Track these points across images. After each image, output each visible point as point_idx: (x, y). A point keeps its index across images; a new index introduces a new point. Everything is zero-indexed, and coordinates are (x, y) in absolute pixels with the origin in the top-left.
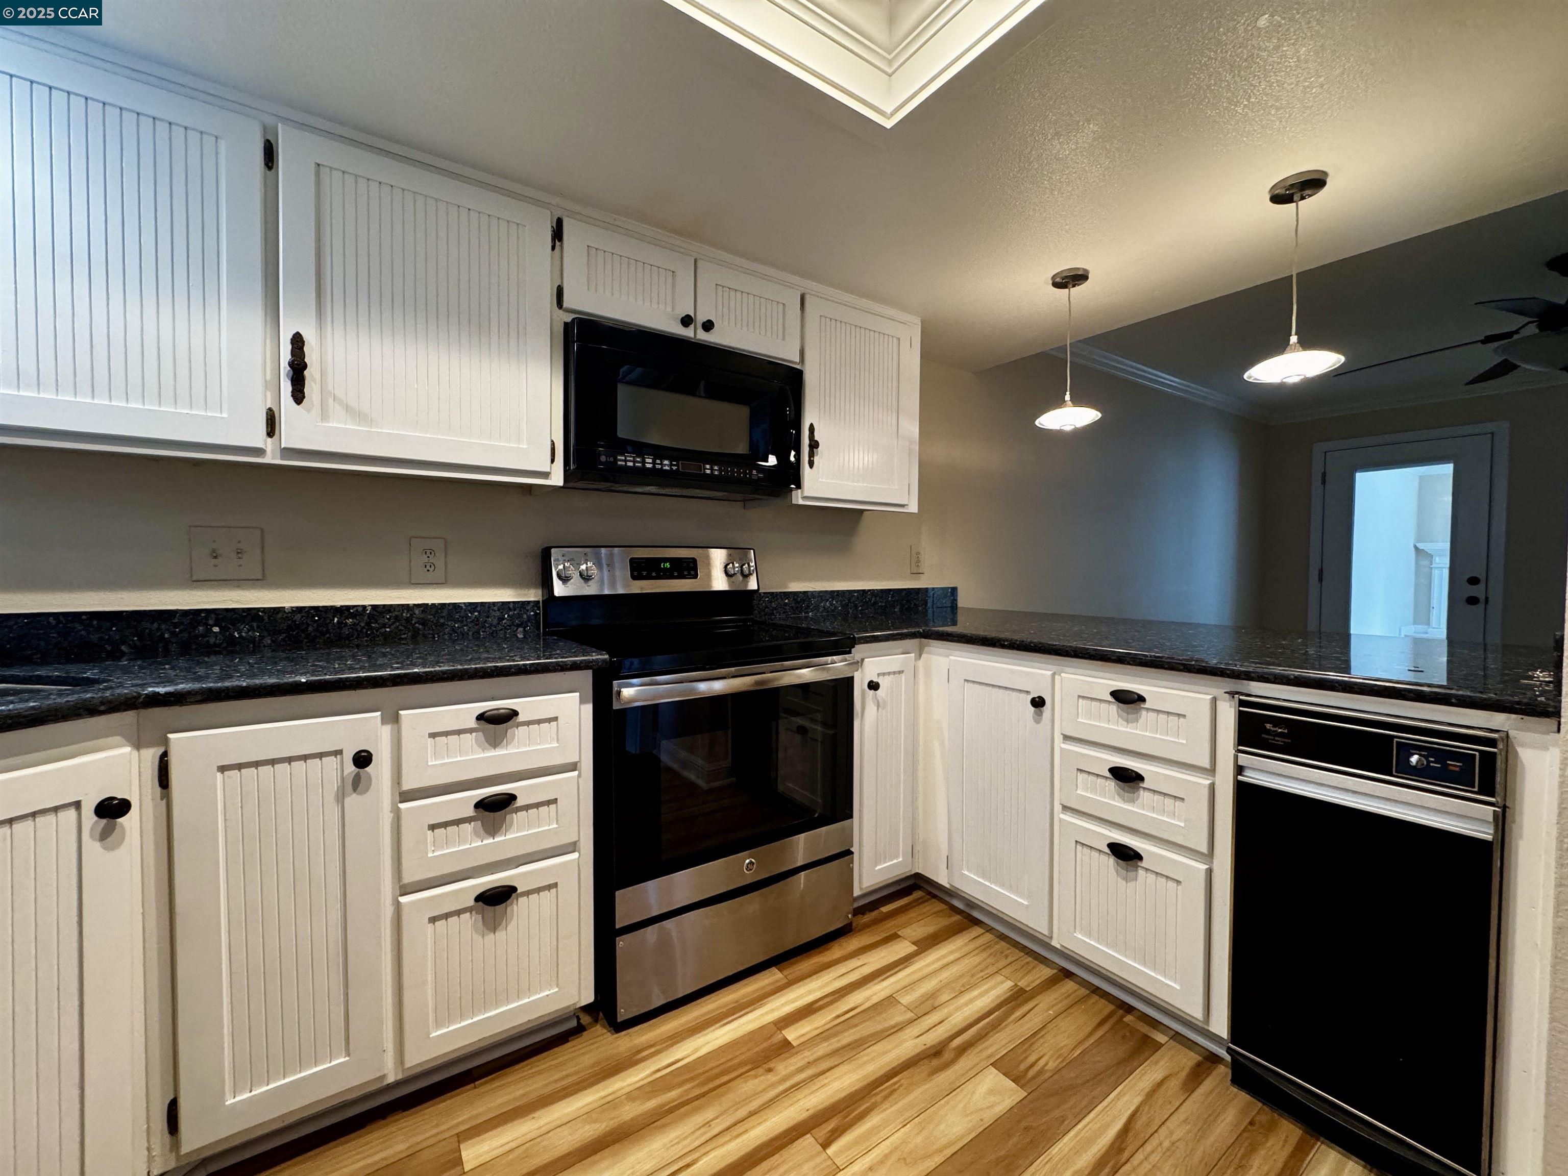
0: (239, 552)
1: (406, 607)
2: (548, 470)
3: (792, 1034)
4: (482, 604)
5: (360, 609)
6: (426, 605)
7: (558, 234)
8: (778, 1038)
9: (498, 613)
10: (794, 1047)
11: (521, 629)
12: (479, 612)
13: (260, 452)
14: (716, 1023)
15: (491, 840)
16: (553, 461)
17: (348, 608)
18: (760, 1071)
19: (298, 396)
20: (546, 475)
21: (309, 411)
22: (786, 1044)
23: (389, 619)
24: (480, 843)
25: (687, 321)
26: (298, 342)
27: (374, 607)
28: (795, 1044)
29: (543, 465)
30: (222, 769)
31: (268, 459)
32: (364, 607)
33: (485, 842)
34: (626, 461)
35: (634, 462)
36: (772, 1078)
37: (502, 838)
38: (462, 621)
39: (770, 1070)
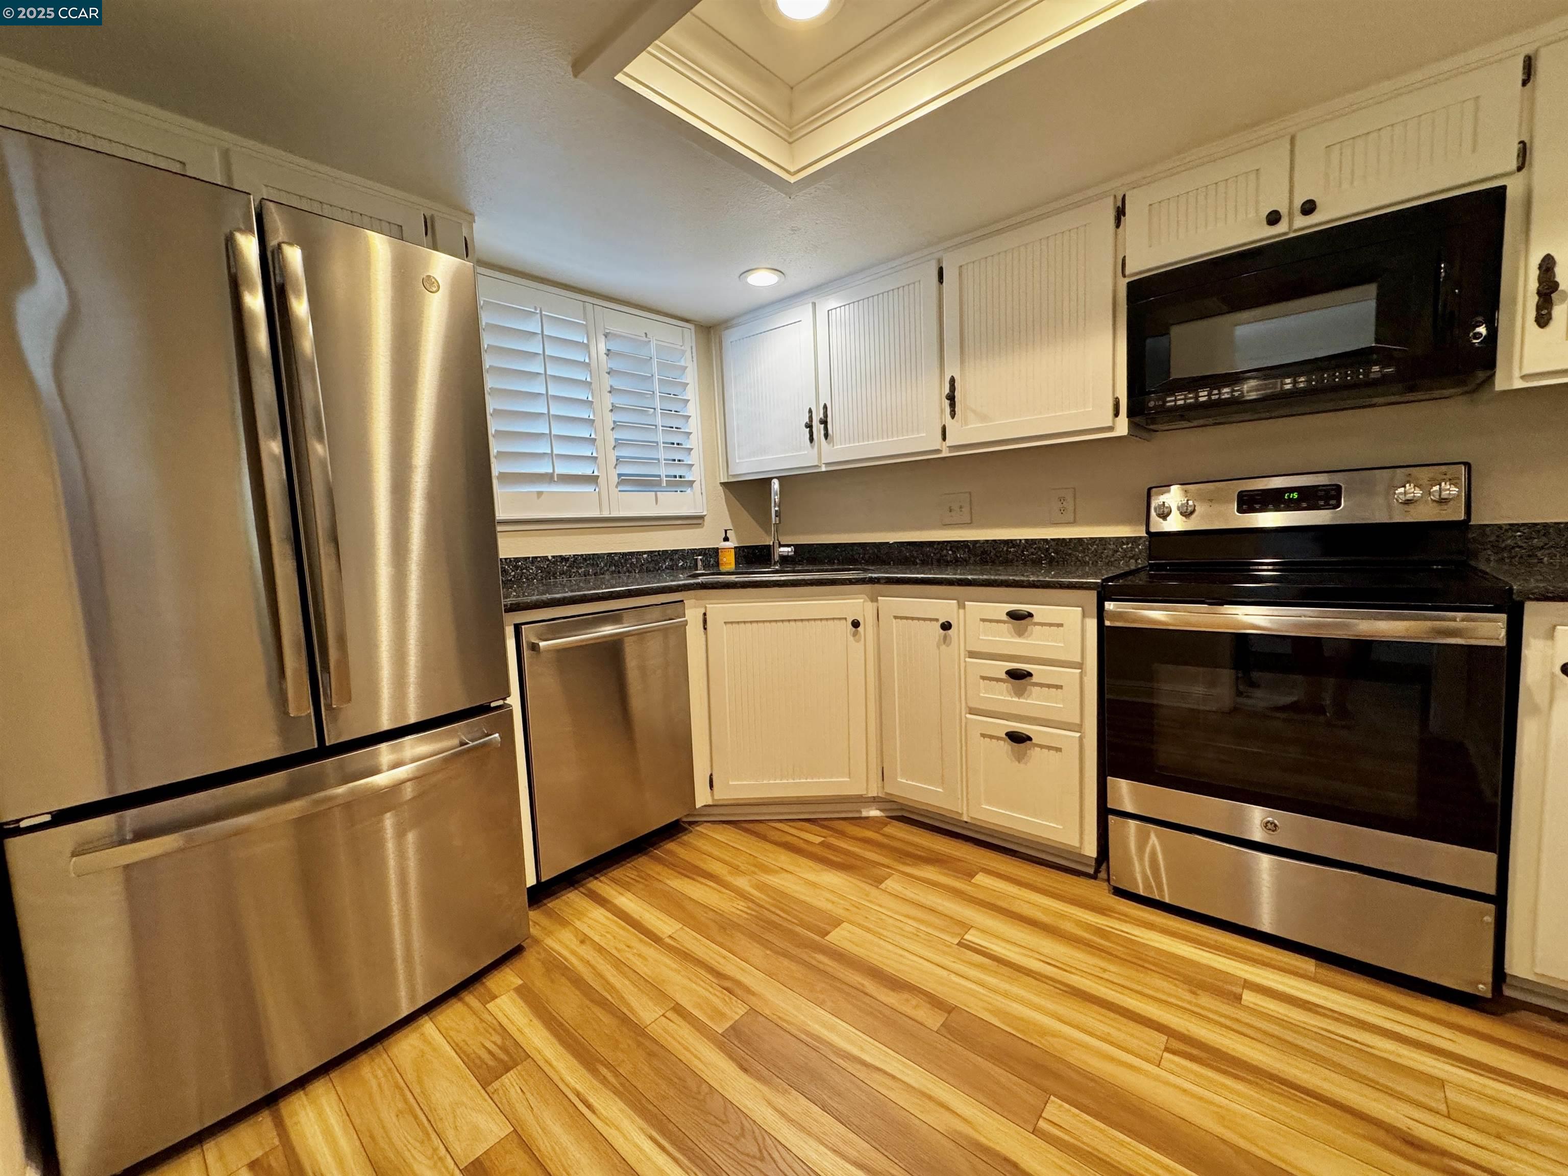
0: (961, 507)
1: (1045, 540)
2: (1110, 424)
3: (1248, 997)
4: (1101, 539)
5: (1018, 542)
6: (1059, 539)
7: (1120, 213)
8: (1238, 990)
9: (1112, 547)
10: (1240, 1003)
11: (1132, 561)
12: (1097, 545)
13: (938, 451)
14: (1194, 943)
15: (1016, 699)
16: (1116, 414)
17: (1012, 541)
18: (1186, 987)
19: (953, 414)
20: (1111, 429)
21: (957, 421)
22: (1238, 998)
23: (1035, 549)
24: (1010, 699)
25: (1274, 218)
26: (952, 381)
27: (1026, 540)
28: (1243, 1002)
29: (1108, 421)
30: (896, 617)
31: (945, 454)
32: (1020, 540)
33: (1014, 699)
34: (1175, 400)
35: (1185, 399)
36: (1188, 996)
37: (1024, 701)
38: (1084, 552)
39: (1194, 993)
